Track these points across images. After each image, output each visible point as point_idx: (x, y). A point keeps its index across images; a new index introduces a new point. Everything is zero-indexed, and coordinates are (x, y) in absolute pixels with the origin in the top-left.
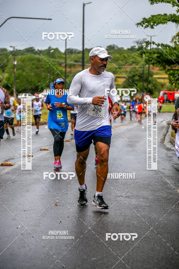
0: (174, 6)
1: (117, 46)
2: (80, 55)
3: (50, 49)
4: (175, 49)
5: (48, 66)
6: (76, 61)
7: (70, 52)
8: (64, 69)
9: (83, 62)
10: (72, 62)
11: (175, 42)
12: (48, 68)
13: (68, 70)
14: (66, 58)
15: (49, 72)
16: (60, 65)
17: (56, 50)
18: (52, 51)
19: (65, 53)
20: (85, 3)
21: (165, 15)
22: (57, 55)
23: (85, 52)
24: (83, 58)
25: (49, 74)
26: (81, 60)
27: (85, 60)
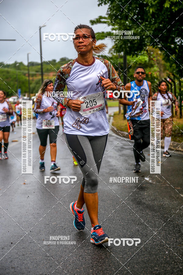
0: (109, 25)
1: (68, 59)
2: (40, 67)
3: (16, 63)
4: (111, 58)
5: (15, 76)
6: (37, 71)
7: (32, 64)
8: (27, 78)
9: (42, 72)
10: (34, 73)
11: (112, 53)
12: (15, 78)
13: (31, 78)
14: (28, 70)
15: (16, 81)
16: (25, 74)
17: (21, 64)
18: (18, 65)
19: (28, 66)
20: (41, 26)
21: (103, 33)
22: (22, 67)
23: (43, 64)
24: (42, 69)
25: (16, 83)
26: (40, 70)
27: (44, 70)
